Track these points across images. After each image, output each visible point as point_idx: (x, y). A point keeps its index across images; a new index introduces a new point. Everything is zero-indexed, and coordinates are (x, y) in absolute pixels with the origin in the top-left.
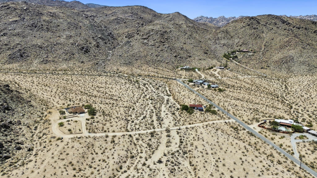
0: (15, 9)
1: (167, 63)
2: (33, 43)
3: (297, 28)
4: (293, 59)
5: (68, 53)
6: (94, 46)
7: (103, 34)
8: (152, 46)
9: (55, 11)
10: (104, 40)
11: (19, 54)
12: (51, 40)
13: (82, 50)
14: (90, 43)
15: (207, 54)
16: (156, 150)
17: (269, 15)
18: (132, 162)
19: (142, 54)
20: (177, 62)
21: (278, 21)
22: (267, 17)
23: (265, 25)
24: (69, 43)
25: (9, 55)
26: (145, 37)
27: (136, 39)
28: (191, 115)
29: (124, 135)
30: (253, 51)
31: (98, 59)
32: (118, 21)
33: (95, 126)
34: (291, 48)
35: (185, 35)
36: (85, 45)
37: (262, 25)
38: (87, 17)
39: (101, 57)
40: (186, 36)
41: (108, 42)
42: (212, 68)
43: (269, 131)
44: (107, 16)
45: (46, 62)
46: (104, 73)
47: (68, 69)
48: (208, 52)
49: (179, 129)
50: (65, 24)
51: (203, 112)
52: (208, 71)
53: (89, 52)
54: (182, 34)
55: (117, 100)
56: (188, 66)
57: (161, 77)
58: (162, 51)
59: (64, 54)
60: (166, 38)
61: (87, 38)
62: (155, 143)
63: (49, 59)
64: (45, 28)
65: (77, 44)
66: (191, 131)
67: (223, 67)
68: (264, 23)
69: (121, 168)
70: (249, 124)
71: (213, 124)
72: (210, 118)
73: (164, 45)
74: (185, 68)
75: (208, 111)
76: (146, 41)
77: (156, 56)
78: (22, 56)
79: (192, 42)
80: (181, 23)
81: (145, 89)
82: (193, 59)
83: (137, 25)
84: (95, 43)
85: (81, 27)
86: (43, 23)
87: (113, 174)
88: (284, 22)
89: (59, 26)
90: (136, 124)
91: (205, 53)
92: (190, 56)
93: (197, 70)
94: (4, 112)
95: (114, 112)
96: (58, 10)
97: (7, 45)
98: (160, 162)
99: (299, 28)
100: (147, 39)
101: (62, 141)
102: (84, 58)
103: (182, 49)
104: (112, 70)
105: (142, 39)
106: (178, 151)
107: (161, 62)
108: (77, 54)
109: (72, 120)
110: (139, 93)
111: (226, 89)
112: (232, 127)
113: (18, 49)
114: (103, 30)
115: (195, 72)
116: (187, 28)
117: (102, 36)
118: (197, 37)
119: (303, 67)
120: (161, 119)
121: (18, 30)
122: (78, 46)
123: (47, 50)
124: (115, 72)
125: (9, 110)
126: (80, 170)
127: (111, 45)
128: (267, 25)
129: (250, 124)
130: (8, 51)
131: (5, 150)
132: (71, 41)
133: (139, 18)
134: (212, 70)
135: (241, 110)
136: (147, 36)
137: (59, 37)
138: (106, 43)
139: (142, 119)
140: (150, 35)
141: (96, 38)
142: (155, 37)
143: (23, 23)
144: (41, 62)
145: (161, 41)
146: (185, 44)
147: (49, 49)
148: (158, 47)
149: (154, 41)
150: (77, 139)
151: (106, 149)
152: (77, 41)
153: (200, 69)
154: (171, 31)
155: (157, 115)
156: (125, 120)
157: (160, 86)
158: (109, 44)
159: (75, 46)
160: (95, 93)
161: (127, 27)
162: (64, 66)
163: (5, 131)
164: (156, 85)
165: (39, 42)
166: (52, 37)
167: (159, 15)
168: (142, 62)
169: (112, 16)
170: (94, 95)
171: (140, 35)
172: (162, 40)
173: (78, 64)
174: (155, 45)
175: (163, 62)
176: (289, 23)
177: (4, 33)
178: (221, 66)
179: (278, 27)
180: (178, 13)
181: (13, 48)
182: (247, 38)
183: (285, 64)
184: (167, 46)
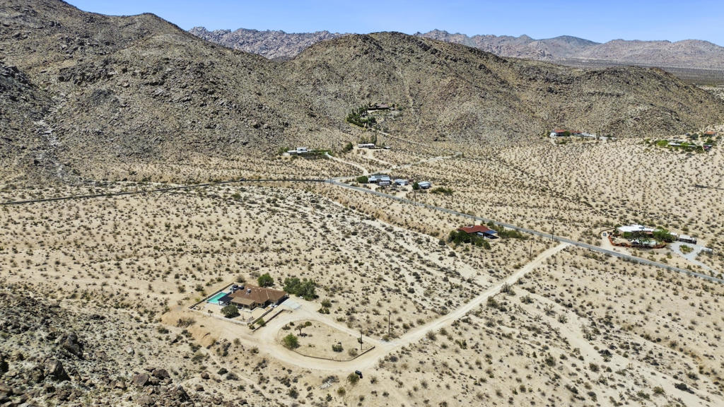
1: (245, 144)
3: (451, 59)
4: (477, 118)
8: (184, 101)
15: (315, 117)
17: (393, 34)
19: (169, 126)
21: (414, 47)
22: (390, 37)
23: (392, 53)
26: (152, 78)
27: (129, 86)
28: (493, 250)
30: (396, 108)
34: (463, 99)
37: (388, 52)
40: (254, 77)
42: (350, 147)
48: (313, 112)
49: (520, 283)
54: (242, 72)
56: (303, 148)
58: (217, 114)
60: (212, 82)
67: (372, 145)
68: (391, 49)
71: (552, 256)
73: (216, 99)
74: (298, 152)
76: (160, 90)
77: (209, 127)
79: (272, 91)
82: (296, 129)
83: (64, 46)
88: (426, 48)
91: (311, 115)
92: (287, 124)
93: (326, 154)
99: (455, 61)
100: (162, 84)
101: (373, 381)
105: (147, 84)
107: (228, 141)
115: (329, 159)
119: (498, 132)
127: (34, 105)
128: (397, 53)
134: (355, 151)
140: (167, 74)
142: (184, 79)
145: (206, 90)
146: (259, 94)
148: (202, 105)
149: (186, 90)
150: (395, 364)
151: (478, 363)
153: (329, 151)
154: (212, 63)
161: (29, 48)
167: (100, 17)
168: (180, 146)
171: (134, 74)
172: (206, 86)
174: (190, 100)
175: (232, 141)
176: (436, 51)
178: (364, 143)
179: (418, 58)
182: (373, 79)
183: (468, 128)
184: (225, 101)
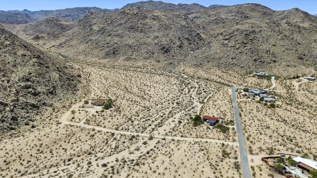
0: (128, 14)
1: (242, 67)
2: (126, 43)
5: (149, 53)
6: (177, 46)
7: (190, 35)
8: (232, 47)
9: (159, 14)
10: (189, 41)
11: (112, 51)
12: (141, 40)
13: (162, 50)
14: (174, 44)
15: (303, 59)
16: (117, 153)
18: (84, 158)
19: (218, 56)
20: (254, 67)
24: (153, 43)
25: (107, 52)
26: (227, 37)
27: (218, 40)
28: (194, 127)
29: (108, 132)
31: (175, 59)
32: (217, 21)
33: (96, 119)
35: (279, 35)
36: (168, 45)
38: (186, 19)
39: (179, 57)
40: (279, 37)
41: (193, 42)
42: (298, 77)
43: (270, 170)
44: (210, 16)
45: (128, 59)
46: (169, 72)
47: (141, 67)
48: (305, 57)
49: (164, 139)
50: (157, 25)
51: (211, 127)
52: (288, 81)
53: (169, 52)
54: (275, 35)
55: (145, 99)
56: (263, 73)
57: (218, 82)
58: (241, 53)
59: (146, 53)
60: (251, 39)
61: (172, 39)
62: (124, 146)
63: (132, 57)
64: (139, 30)
65: (159, 44)
66: (174, 144)
67: (314, 78)
69: (69, 160)
70: (251, 154)
71: (207, 142)
72: (211, 135)
73: (245, 46)
74: (259, 74)
75: (220, 127)
76: (226, 42)
77: (232, 58)
78: (114, 53)
79: (285, 44)
80: (295, 21)
81: (187, 92)
82: (279, 64)
84: (178, 43)
85: (171, 28)
86: (140, 25)
87: (58, 163)
89: (151, 27)
90: (132, 125)
91: (300, 59)
92: (275, 61)
93: (273, 78)
94: (47, 95)
95: (129, 109)
96: (162, 13)
97: (108, 44)
98: (104, 165)
100: (228, 40)
101: (57, 126)
102: (162, 57)
103: (268, 52)
104: (178, 70)
105: (223, 40)
106: (133, 160)
107: (235, 65)
108: (157, 54)
109: (85, 110)
110: (174, 96)
111: (284, 106)
112: (224, 151)
113: (113, 47)
114: (192, 30)
115: (270, 80)
116: (288, 27)
117: (189, 37)
118: (298, 38)
120: (160, 125)
121: (120, 32)
122: (160, 46)
123: (134, 49)
124: (180, 72)
125: (53, 94)
126: (42, 152)
127: (195, 46)
129: (254, 154)
130: (107, 49)
131: (16, 123)
132: (156, 41)
133: (244, 17)
134: (297, 79)
135: (266, 135)
136: (230, 36)
137: (148, 37)
138: (190, 44)
139: (143, 121)
140: (233, 36)
141: (182, 39)
142: (238, 38)
143: (125, 26)
144: (126, 59)
145: (243, 43)
146: (274, 46)
147: (136, 48)
148: (237, 49)
149: (236, 42)
150: (69, 127)
151: (80, 140)
152: (161, 41)
153: (279, 77)
154: (261, 31)
155: (162, 120)
156: (129, 118)
157: (205, 92)
158: (194, 44)
159: (157, 46)
160: (135, 90)
161: (224, 27)
162: (140, 64)
163: (30, 109)
164: (204, 89)
165: (130, 42)
166: (142, 38)
167: (272, 12)
168: (214, 64)
169: (215, 16)
170: (131, 92)
171: (223, 36)
172: (244, 41)
173: (154, 62)
174: (234, 46)
175: (238, 65)
177: (110, 34)
178: (312, 77)
180: (297, 9)
181: (111, 47)
184: (248, 48)
